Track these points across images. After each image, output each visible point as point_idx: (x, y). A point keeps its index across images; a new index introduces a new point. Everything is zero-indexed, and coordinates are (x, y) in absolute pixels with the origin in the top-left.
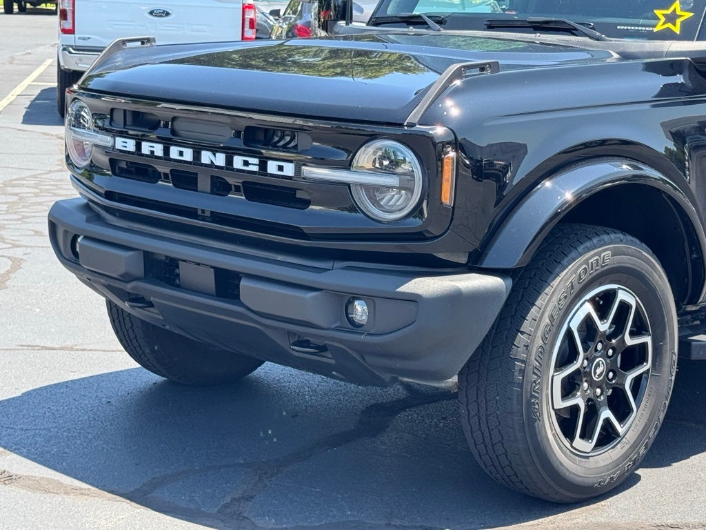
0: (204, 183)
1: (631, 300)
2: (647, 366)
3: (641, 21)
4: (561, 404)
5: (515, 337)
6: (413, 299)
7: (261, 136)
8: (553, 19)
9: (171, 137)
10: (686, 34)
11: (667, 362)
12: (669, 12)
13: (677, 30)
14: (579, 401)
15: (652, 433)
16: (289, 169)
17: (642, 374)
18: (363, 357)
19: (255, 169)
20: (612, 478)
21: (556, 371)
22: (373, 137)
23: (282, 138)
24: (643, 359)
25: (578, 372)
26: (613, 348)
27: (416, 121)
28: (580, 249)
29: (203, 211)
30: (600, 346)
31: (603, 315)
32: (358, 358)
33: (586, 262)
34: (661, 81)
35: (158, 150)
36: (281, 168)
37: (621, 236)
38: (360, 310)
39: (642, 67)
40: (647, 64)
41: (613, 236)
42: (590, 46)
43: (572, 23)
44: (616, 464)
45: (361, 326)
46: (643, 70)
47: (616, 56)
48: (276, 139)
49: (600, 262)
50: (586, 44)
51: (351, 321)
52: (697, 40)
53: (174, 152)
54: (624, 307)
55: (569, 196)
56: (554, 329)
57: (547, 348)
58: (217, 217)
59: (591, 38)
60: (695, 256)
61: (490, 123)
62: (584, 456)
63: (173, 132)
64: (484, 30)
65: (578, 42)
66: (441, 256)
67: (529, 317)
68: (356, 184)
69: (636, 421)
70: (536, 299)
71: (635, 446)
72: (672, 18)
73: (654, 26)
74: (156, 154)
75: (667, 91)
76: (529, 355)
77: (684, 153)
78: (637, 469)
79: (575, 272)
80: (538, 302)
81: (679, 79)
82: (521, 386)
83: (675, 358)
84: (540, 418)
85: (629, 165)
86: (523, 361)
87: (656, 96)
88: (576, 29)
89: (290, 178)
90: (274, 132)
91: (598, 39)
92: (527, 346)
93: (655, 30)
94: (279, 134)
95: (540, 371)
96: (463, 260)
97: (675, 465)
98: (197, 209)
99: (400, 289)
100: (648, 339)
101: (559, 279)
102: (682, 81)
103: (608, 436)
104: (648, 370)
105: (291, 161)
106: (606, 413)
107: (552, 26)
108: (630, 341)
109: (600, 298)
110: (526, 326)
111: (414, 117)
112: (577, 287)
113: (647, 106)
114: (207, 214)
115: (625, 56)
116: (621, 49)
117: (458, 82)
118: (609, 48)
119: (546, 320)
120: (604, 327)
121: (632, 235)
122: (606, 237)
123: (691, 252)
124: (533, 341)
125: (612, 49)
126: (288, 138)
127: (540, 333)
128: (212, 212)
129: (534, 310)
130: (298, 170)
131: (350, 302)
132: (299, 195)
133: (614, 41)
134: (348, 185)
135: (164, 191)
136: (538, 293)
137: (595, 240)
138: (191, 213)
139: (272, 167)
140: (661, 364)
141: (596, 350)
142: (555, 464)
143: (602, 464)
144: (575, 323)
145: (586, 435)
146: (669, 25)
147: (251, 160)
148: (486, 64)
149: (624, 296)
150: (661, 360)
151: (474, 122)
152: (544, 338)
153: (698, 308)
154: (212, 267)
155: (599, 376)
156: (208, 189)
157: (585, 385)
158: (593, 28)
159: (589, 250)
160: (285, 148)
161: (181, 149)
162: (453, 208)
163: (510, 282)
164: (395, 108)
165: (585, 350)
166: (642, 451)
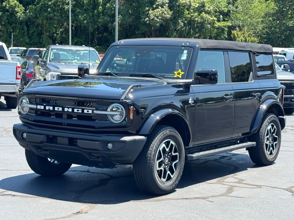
0: (65, 116)
1: (174, 144)
2: (177, 161)
3: (171, 74)
4: (158, 169)
5: (147, 151)
6: (124, 142)
7: (81, 104)
8: (148, 74)
9: (55, 105)
10: (183, 78)
11: (182, 160)
12: (178, 72)
13: (180, 77)
14: (162, 168)
15: (179, 178)
16: (90, 112)
17: (176, 163)
18: (110, 158)
19: (81, 112)
20: (170, 189)
21: (157, 160)
22: (113, 103)
23: (87, 104)
24: (176, 159)
25: (162, 161)
26: (170, 156)
27: (123, 99)
28: (162, 130)
29: (64, 123)
30: (166, 155)
31: (167, 147)
32: (108, 158)
33: (163, 133)
34: (177, 90)
35: (51, 108)
36: (88, 111)
37: (171, 127)
38: (110, 146)
39: (171, 86)
40: (173, 85)
41: (169, 127)
42: (159, 81)
43: (153, 75)
44: (171, 185)
45: (110, 150)
46: (172, 87)
47: (166, 83)
48: (86, 104)
49: (167, 133)
50: (158, 80)
51: (107, 148)
52: (186, 79)
53: (56, 109)
54: (172, 145)
55: (158, 118)
56: (156, 150)
57: (155, 154)
58: (68, 125)
59: (159, 78)
60: (188, 133)
61: (141, 99)
62: (163, 183)
63: (56, 103)
64: (129, 77)
65: (156, 80)
66: (130, 131)
67: (151, 147)
68: (108, 115)
69: (175, 175)
70: (152, 142)
71: (175, 181)
72: (179, 74)
73: (174, 76)
74: (50, 109)
75: (178, 92)
76: (151, 156)
77: (185, 107)
78: (175, 189)
79: (161, 136)
80: (153, 143)
81: (181, 89)
82: (149, 163)
83: (184, 159)
84: (154, 172)
85: (172, 110)
86: (149, 157)
87: (176, 93)
88: (154, 76)
89: (91, 114)
90: (85, 102)
91: (161, 79)
92: (150, 154)
93: (175, 77)
94: (86, 103)
95: (154, 160)
96: (135, 133)
97: (185, 188)
98: (62, 123)
99: (121, 139)
100: (177, 154)
101: (157, 137)
102: (182, 89)
103: (169, 178)
104: (178, 162)
105: (91, 109)
106: (169, 172)
107: (148, 76)
108: (173, 154)
109: (167, 143)
110: (150, 149)
111: (123, 98)
112: (162, 139)
113: (173, 96)
114: (66, 124)
115: (168, 83)
116: (167, 82)
117: (132, 90)
118: (164, 81)
119: (155, 147)
120: (167, 150)
121: (173, 127)
122: (167, 127)
123: (187, 133)
124: (152, 152)
125: (165, 82)
126: (89, 104)
127: (153, 150)
128: (67, 123)
129: (152, 145)
130: (93, 112)
131: (107, 144)
132: (93, 118)
133: (165, 79)
134: (106, 115)
135: (53, 119)
136: (153, 141)
137: (165, 128)
138: (61, 124)
139: (85, 111)
140: (181, 160)
141: (166, 156)
142: (157, 184)
143: (168, 185)
144: (161, 148)
145: (164, 177)
146: (178, 76)
147: (79, 110)
148: (138, 85)
149: (172, 142)
150: (181, 159)
151: (137, 99)
152: (154, 152)
153: (188, 147)
154: (67, 137)
155: (167, 162)
156: (66, 118)
157: (163, 165)
158: (159, 76)
159: (164, 130)
160: (88, 106)
161: (58, 108)
162: (133, 120)
163: (146, 137)
164: (118, 96)
165: (163, 156)
166: (177, 182)
